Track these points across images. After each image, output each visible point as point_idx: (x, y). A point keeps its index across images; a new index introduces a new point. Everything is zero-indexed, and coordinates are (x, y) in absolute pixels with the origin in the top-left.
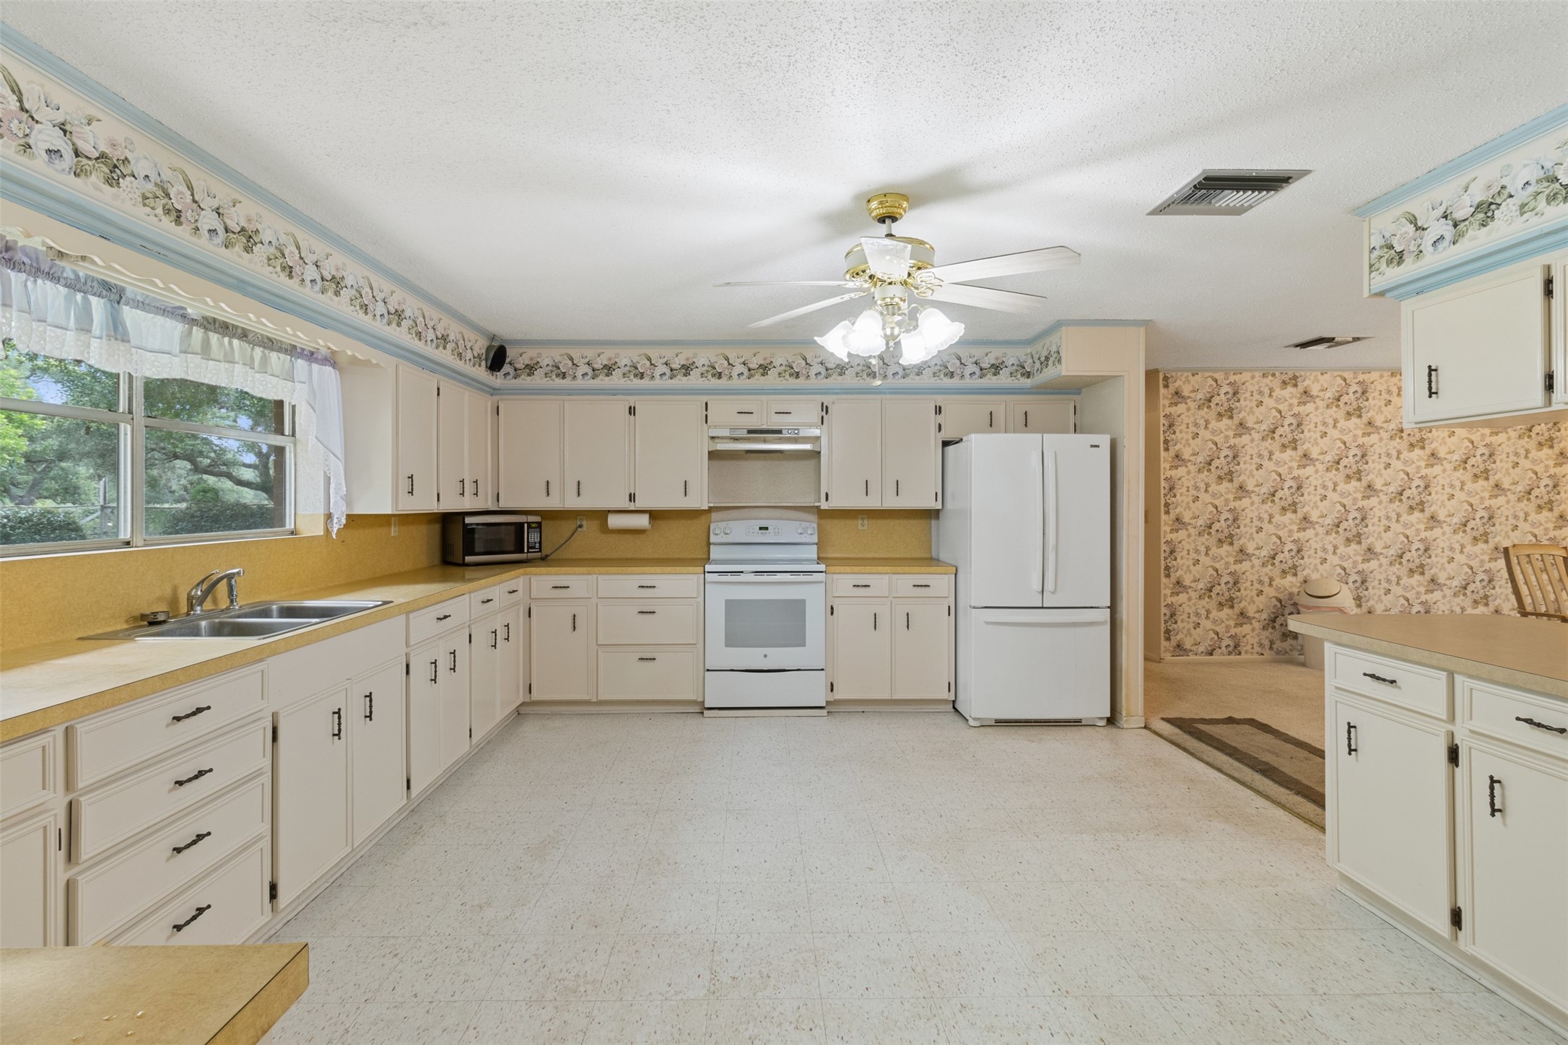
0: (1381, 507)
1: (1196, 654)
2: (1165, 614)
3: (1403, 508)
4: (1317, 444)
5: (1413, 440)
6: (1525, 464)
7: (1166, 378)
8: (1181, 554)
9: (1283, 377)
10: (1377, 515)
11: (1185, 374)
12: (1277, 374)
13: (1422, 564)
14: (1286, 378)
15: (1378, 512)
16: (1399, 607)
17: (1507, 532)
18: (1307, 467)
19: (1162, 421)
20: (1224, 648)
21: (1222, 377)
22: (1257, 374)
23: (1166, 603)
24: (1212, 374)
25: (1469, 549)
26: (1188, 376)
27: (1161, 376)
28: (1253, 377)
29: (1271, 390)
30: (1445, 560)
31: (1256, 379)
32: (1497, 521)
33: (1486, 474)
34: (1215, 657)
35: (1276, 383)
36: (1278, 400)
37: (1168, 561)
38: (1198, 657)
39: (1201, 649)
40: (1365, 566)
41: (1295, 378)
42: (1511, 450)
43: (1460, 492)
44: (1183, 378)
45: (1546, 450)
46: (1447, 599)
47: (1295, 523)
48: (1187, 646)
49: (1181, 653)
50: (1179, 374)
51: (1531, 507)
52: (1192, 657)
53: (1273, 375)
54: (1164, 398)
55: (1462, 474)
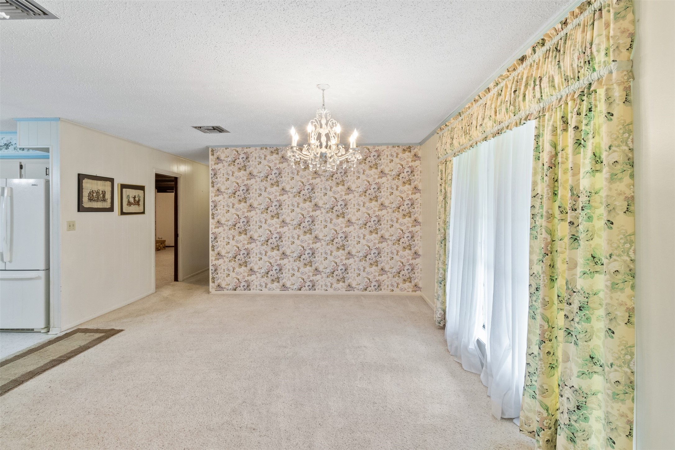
0: (322, 215)
1: (228, 290)
2: (212, 269)
3: (334, 216)
4: (289, 183)
5: (338, 181)
6: (396, 193)
7: (212, 151)
8: (220, 239)
9: (271, 149)
10: (320, 219)
11: (222, 148)
12: (268, 148)
13: (343, 244)
14: (273, 150)
15: (321, 218)
16: (331, 266)
17: (387, 229)
18: (284, 195)
19: (211, 172)
20: (242, 287)
21: (241, 149)
22: (258, 148)
23: (212, 264)
24: (235, 148)
25: (368, 237)
26: (224, 149)
27: (210, 150)
28: (256, 150)
29: (265, 156)
30: (356, 243)
31: (257, 151)
32: (382, 223)
33: (376, 198)
34: (237, 292)
35: (268, 152)
36: (269, 161)
37: (213, 243)
38: (228, 291)
39: (230, 287)
40: (314, 246)
41: (277, 150)
42: (389, 186)
43: (363, 208)
44: (221, 151)
45: (407, 186)
46: (356, 263)
47: (278, 223)
48: (223, 286)
49: (220, 289)
50: (219, 149)
51: (400, 215)
52: (225, 292)
53: (266, 148)
54: (211, 161)
55: (364, 199)
